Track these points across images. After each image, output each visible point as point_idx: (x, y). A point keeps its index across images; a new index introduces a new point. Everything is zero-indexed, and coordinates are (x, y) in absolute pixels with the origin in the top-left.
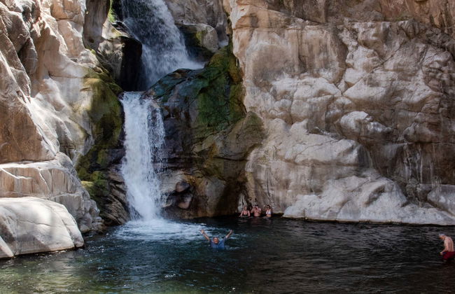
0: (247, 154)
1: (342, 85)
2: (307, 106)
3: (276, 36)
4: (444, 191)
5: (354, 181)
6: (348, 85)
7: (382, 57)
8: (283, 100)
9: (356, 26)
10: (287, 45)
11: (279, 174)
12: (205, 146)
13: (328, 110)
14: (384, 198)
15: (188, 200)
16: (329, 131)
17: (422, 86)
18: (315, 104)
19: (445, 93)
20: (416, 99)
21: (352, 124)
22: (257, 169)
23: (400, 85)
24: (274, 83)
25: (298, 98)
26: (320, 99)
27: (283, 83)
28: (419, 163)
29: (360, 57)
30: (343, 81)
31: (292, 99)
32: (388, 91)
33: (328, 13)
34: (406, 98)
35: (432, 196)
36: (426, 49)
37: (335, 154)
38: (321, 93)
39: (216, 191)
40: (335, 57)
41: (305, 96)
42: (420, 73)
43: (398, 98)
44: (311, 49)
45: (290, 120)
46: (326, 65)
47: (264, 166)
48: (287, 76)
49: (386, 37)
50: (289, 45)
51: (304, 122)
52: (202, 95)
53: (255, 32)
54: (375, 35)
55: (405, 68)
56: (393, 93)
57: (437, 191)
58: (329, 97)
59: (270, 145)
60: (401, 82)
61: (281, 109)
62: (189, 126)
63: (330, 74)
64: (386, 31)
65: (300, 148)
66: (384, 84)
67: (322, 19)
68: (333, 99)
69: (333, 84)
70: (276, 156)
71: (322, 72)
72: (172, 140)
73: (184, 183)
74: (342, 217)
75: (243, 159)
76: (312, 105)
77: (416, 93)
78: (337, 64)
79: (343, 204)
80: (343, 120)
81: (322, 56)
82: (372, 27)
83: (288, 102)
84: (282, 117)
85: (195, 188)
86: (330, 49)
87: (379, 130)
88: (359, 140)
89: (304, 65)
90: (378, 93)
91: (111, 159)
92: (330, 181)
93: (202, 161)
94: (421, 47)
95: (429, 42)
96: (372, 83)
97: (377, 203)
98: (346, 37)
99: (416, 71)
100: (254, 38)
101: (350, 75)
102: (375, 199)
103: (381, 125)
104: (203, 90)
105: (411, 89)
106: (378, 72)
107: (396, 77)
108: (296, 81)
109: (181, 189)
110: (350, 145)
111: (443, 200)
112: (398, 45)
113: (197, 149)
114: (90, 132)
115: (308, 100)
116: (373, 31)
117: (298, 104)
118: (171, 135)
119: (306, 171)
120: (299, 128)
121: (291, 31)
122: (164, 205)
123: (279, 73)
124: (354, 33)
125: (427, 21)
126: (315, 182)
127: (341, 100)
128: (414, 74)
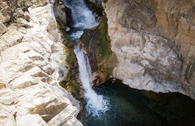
0: (113, 68)
1: (142, 51)
2: (131, 57)
3: (123, 35)
4: (166, 83)
5: (143, 78)
6: (144, 52)
7: (156, 47)
8: (124, 54)
9: (150, 36)
10: (127, 38)
11: (122, 74)
12: (101, 64)
13: (137, 58)
14: (150, 83)
15: (98, 81)
16: (137, 63)
17: (167, 61)
18: (134, 57)
19: (173, 66)
20: (164, 64)
21: (144, 65)
22: (116, 73)
23: (160, 58)
24: (122, 48)
25: (129, 54)
26: (135, 55)
27: (125, 48)
28: (161, 76)
29: (149, 45)
30: (143, 50)
31: (127, 53)
32: (156, 60)
33: (141, 29)
34: (161, 63)
35: (162, 83)
36: (170, 51)
37: (138, 71)
38: (136, 54)
39: (105, 77)
40: (141, 44)
41: (131, 53)
42: (167, 57)
43: (159, 62)
44: (134, 40)
45: (126, 58)
46: (138, 45)
47: (118, 72)
48: (126, 46)
49: (159, 42)
50: (128, 38)
51: (130, 60)
52: (98, 46)
53: (116, 32)
54: (155, 41)
55: (163, 54)
56: (158, 60)
57: (164, 82)
58: (138, 55)
59: (120, 67)
60: (161, 58)
61: (123, 55)
62: (96, 58)
63: (139, 48)
64: (159, 40)
65: (129, 69)
66: (155, 57)
67: (139, 30)
68: (139, 56)
69: (140, 51)
70: (122, 70)
71: (137, 46)
72: (92, 64)
73: (96, 77)
74: (139, 89)
75: (112, 69)
76: (133, 57)
77: (165, 63)
78: (142, 45)
79: (139, 86)
80: (142, 62)
81: (137, 43)
82: (155, 38)
83: (126, 54)
84: (123, 57)
85: (99, 77)
86: (140, 41)
87: (152, 68)
88: (145, 67)
89: (131, 43)
90: (153, 59)
91: (75, 72)
92: (136, 77)
93: (100, 68)
94: (169, 49)
95: (171, 48)
96: (152, 55)
97: (148, 85)
98: (146, 37)
99: (166, 56)
100: (116, 34)
101: (145, 49)
102: (148, 84)
103: (152, 66)
104: (99, 45)
105: (163, 61)
106: (154, 53)
107: (159, 56)
108: (128, 48)
109: (96, 78)
110: (143, 68)
111: (165, 85)
112: (162, 45)
113: (99, 65)
114: (68, 66)
115: (132, 55)
116: (155, 39)
117: (128, 55)
118: (91, 62)
119: (130, 75)
120: (128, 61)
121: (129, 34)
122: (93, 85)
123: (123, 45)
124: (149, 38)
125: (173, 41)
126: (132, 77)
127: (142, 56)
128: (165, 57)
